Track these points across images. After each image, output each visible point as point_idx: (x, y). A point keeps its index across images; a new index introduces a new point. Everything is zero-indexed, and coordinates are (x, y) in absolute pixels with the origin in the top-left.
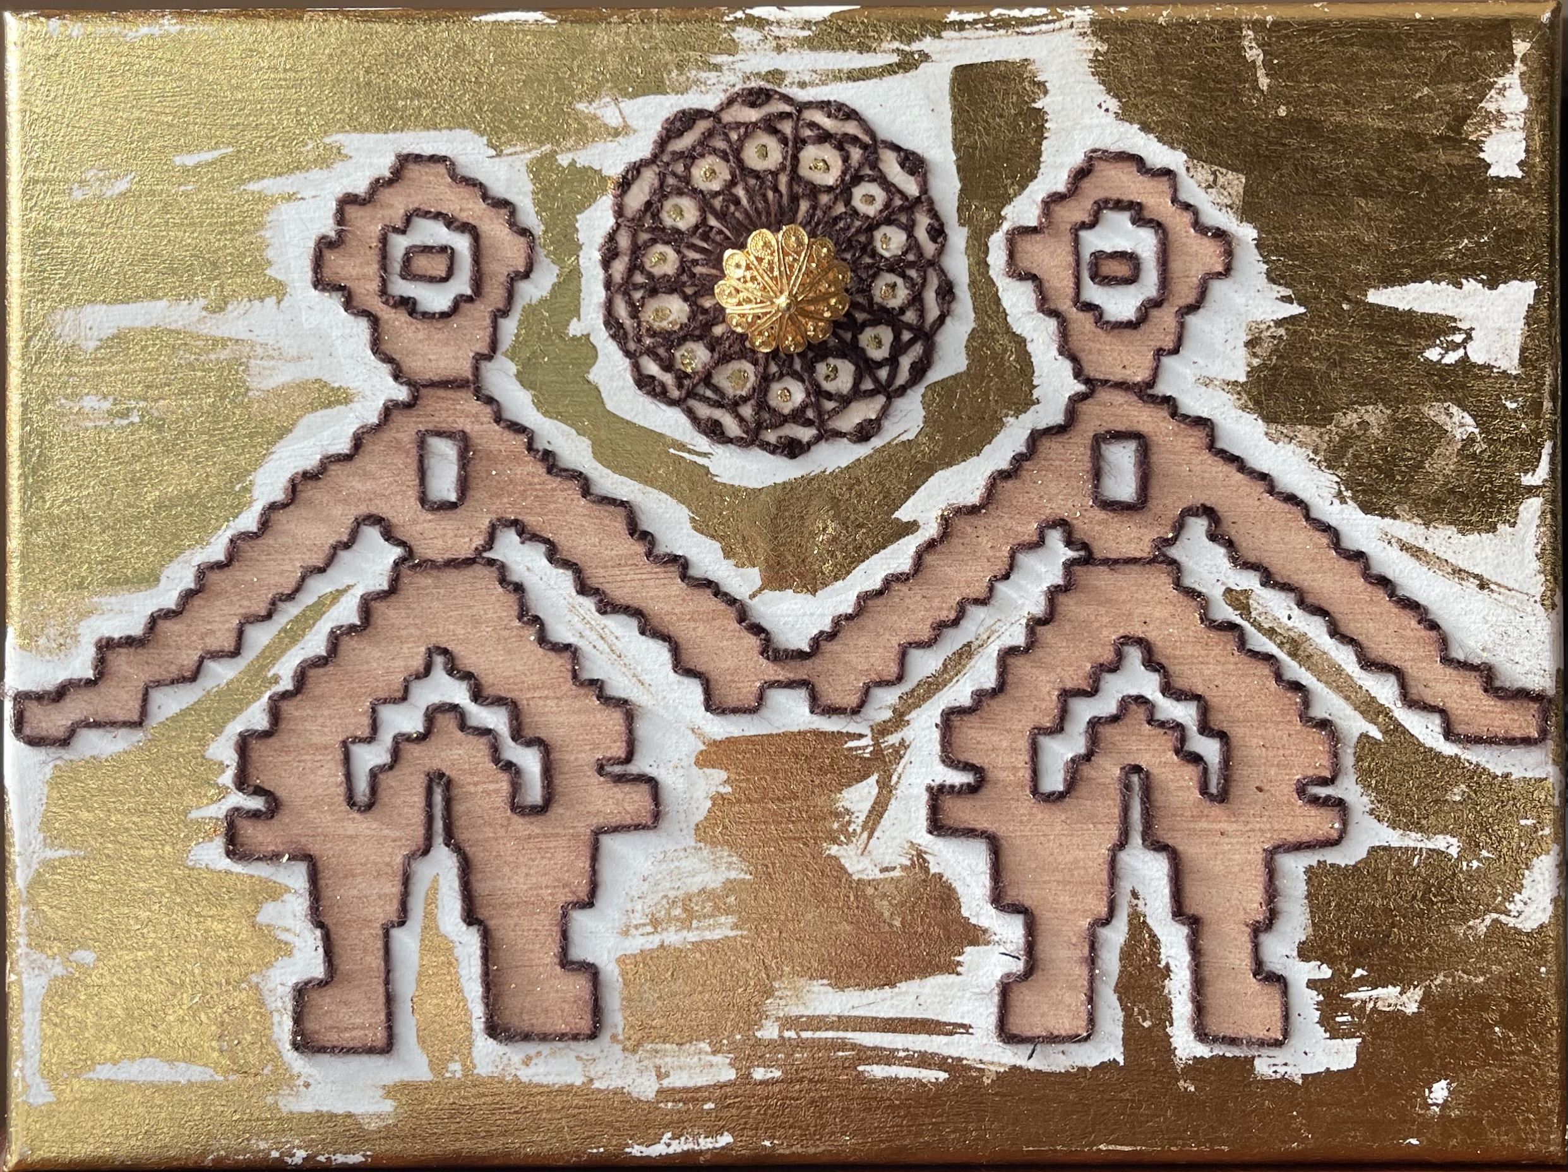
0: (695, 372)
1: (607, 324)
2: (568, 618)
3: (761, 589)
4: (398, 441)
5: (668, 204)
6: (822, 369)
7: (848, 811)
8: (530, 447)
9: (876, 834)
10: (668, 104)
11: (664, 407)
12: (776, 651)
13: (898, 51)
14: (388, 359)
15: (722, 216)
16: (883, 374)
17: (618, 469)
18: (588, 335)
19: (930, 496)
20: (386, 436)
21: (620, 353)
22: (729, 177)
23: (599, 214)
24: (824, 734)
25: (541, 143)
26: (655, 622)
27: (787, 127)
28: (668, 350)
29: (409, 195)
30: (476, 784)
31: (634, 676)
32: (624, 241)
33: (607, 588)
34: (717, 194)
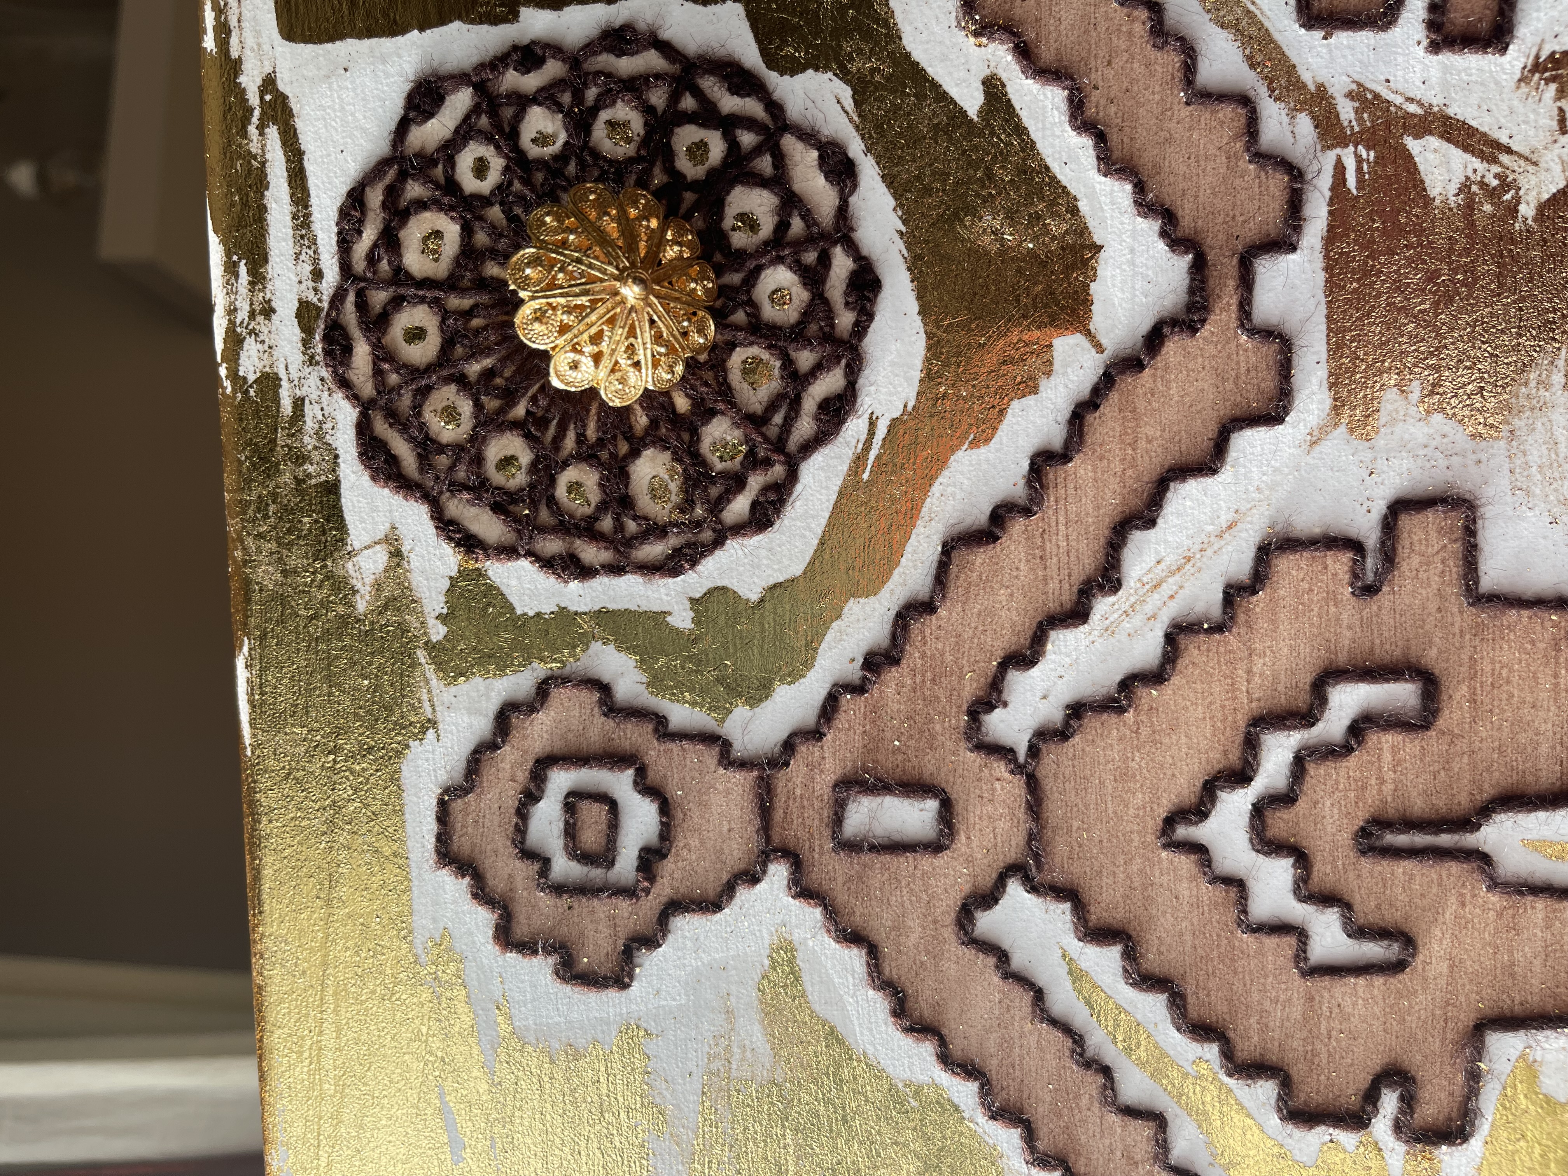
0: (747, 440)
1: (675, 572)
2: (1124, 638)
3: (1089, 334)
4: (850, 879)
5: (497, 478)
6: (740, 239)
7: (1465, 187)
8: (858, 689)
9: (1504, 140)
10: (353, 478)
11: (799, 488)
12: (1191, 307)
13: (261, 128)
14: (729, 890)
15: (510, 397)
16: (747, 139)
17: (892, 561)
18: (691, 600)
19: (944, 58)
20: (841, 897)
21: (719, 553)
22: (453, 388)
23: (514, 582)
24: (1331, 228)
25: (415, 664)
26: (1137, 502)
27: (379, 297)
28: (712, 480)
29: (495, 852)
30: (1382, 781)
31: (1220, 536)
32: (552, 545)
33: (1079, 574)
34: (478, 405)
